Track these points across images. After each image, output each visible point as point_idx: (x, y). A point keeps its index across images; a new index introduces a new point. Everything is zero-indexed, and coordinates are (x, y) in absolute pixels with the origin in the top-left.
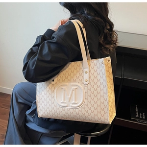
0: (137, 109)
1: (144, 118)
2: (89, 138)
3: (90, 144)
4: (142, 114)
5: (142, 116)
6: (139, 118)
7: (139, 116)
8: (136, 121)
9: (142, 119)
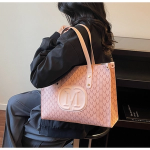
0: (129, 109)
1: (138, 116)
2: (90, 140)
3: (91, 147)
4: (135, 113)
5: (136, 115)
6: (133, 117)
7: (133, 115)
8: (131, 120)
9: (136, 117)
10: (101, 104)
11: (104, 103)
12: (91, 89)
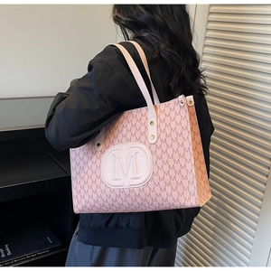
10: (177, 167)
11: (183, 163)
12: (158, 144)
